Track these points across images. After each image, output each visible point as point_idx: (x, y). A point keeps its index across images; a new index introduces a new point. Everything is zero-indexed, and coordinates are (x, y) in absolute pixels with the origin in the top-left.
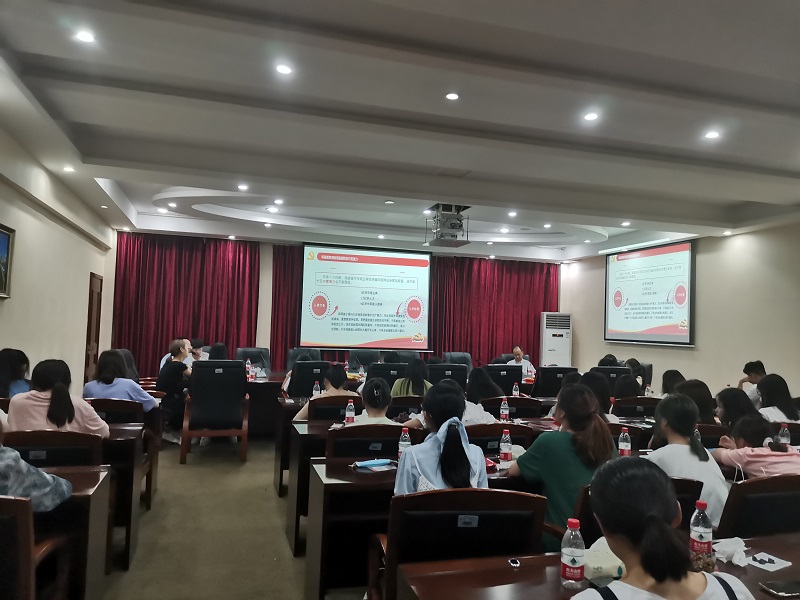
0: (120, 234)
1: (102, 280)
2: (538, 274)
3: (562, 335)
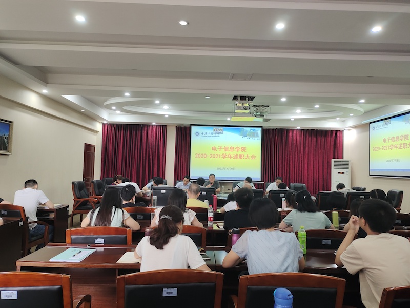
0: (104, 125)
1: (94, 147)
2: (329, 136)
3: (344, 173)
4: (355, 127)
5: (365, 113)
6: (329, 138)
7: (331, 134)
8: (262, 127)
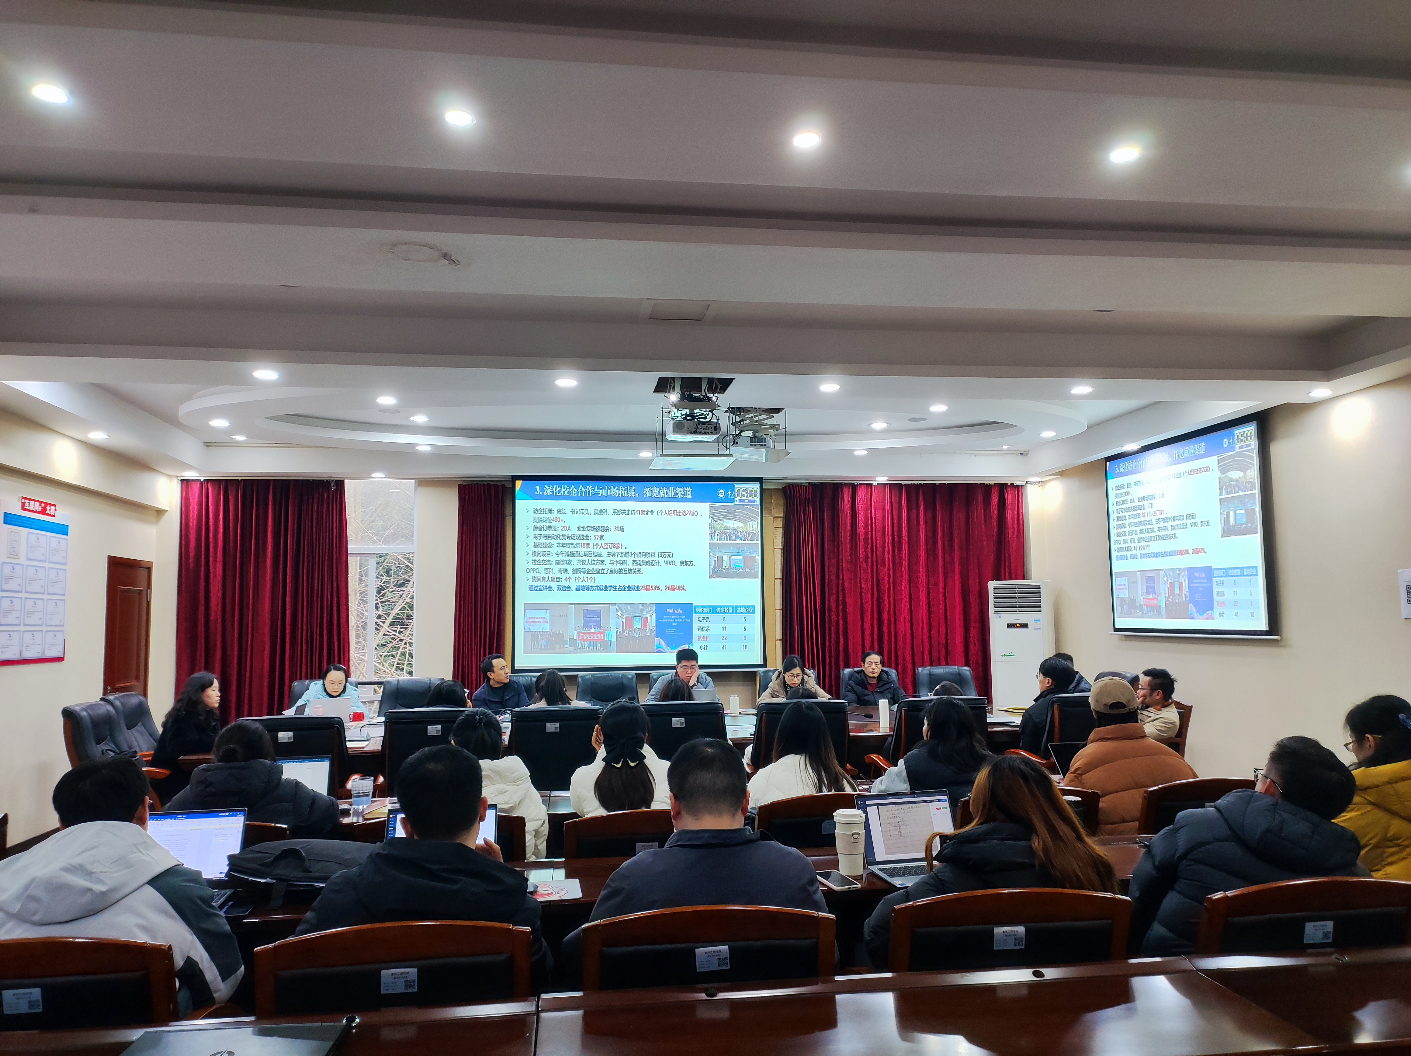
0: (186, 483)
1: (149, 569)
2: (980, 507)
3: (1025, 626)
4: (1062, 474)
5: (1089, 427)
6: (980, 511)
7: (987, 498)
8: (760, 480)
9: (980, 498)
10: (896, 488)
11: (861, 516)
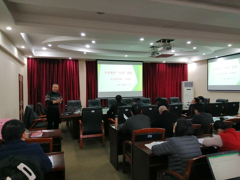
0: (28, 59)
3: (190, 89)
5: (214, 51)
6: (180, 68)
7: (181, 66)
8: (142, 61)
9: (180, 66)
10: (166, 64)
11: (160, 69)
